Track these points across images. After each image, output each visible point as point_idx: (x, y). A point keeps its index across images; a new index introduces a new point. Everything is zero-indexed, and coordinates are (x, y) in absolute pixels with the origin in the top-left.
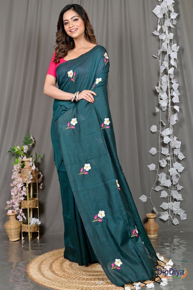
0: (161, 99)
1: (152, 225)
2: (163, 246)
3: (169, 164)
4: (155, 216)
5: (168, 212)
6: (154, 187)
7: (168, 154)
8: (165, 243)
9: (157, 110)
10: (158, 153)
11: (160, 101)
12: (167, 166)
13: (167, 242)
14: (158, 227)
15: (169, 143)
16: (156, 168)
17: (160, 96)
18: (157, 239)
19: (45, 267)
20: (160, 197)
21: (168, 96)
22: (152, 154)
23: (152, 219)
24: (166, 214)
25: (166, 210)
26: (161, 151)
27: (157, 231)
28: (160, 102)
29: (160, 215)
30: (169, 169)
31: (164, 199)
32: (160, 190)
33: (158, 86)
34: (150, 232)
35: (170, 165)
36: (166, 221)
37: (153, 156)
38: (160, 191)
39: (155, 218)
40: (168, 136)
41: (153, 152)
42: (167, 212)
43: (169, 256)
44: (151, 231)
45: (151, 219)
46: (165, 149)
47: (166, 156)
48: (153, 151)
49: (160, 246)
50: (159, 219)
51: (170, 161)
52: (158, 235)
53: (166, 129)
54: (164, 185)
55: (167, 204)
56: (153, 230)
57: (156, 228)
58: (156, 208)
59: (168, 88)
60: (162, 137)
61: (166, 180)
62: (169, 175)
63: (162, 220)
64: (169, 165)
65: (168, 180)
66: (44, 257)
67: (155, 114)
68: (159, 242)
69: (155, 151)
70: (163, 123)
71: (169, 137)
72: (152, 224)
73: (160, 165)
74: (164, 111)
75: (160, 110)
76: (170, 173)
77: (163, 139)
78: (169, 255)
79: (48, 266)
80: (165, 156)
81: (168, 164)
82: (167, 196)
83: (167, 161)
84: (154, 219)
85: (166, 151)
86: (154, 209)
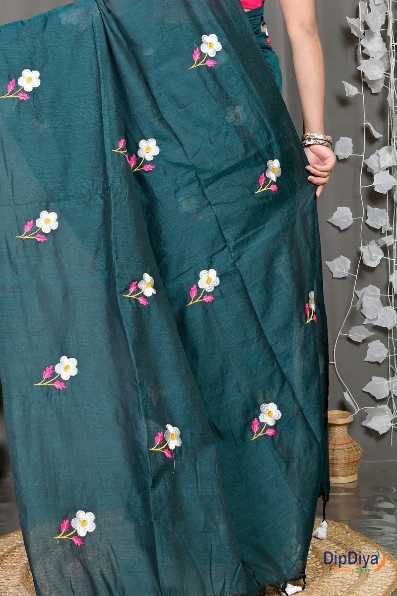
0: (366, 57)
1: (339, 447)
2: (374, 512)
3: (391, 257)
4: (350, 419)
5: (390, 406)
6: (347, 330)
7: (388, 228)
8: (380, 501)
9: (349, 90)
10: (356, 223)
11: (363, 62)
12: (385, 263)
13: (387, 500)
14: (359, 452)
15: (391, 192)
16: (353, 269)
17: (363, 48)
18: (356, 490)
19: (10, 578)
20: (366, 359)
21: (387, 47)
22: (338, 228)
23: (341, 428)
24: (384, 411)
25: (382, 401)
26: (367, 218)
27: (356, 465)
28: (364, 66)
29: (363, 416)
30: (392, 272)
31: (375, 365)
32: (364, 337)
33: (357, 16)
34: (333, 467)
35: (394, 260)
36: (384, 434)
37: (343, 234)
38: (364, 341)
39: (349, 425)
40: (387, 169)
41: (341, 220)
42: (386, 407)
43: (394, 541)
44: (337, 464)
45: (337, 428)
46: (378, 211)
47: (383, 232)
48: (343, 216)
49: (365, 510)
50: (363, 429)
51: (395, 248)
52: (359, 476)
53: (379, 149)
54: (375, 323)
55: (386, 382)
56: (343, 461)
57: (351, 455)
58: (354, 394)
59: (387, 21)
60: (369, 175)
61: (383, 309)
62: (391, 293)
63: (370, 432)
64: (392, 262)
65: (387, 308)
66: (8, 545)
67: (344, 101)
68: (364, 500)
69: (346, 217)
70: (372, 129)
71: (391, 173)
72: (341, 442)
73: (362, 261)
74: (376, 94)
75: (360, 90)
76: (394, 286)
77: (373, 180)
78: (392, 539)
79: (19, 573)
80: (379, 234)
81: (389, 258)
82: (385, 356)
83: (385, 249)
84: (345, 429)
85: (382, 219)
86: (347, 397)
